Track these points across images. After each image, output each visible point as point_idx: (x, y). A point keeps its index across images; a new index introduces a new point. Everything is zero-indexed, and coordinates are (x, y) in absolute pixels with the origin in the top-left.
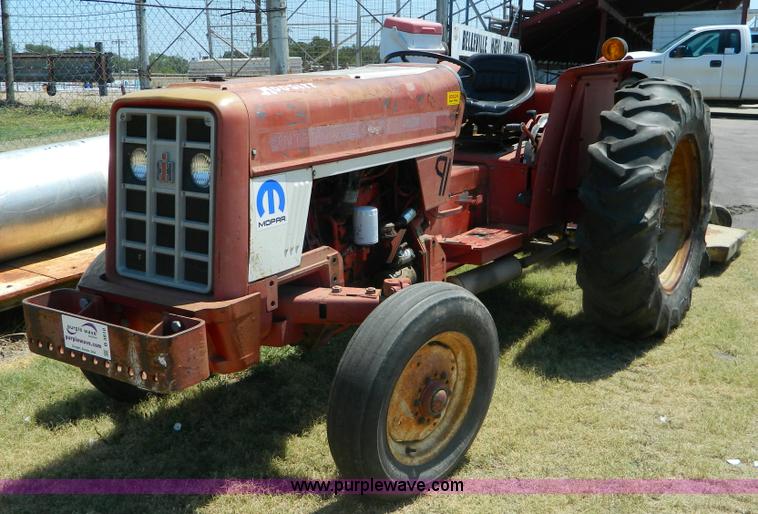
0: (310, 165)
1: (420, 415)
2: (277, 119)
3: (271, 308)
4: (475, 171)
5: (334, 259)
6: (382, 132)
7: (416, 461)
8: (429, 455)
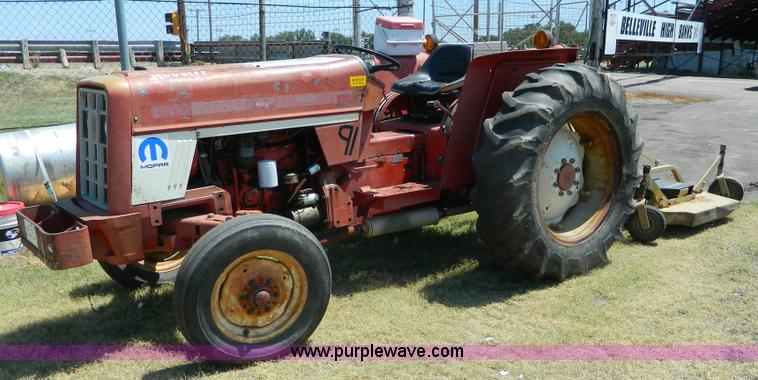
0: (195, 128)
1: (248, 307)
2: (158, 97)
3: (154, 224)
4: (410, 138)
5: (220, 195)
6: (272, 107)
7: (250, 340)
8: (263, 338)
